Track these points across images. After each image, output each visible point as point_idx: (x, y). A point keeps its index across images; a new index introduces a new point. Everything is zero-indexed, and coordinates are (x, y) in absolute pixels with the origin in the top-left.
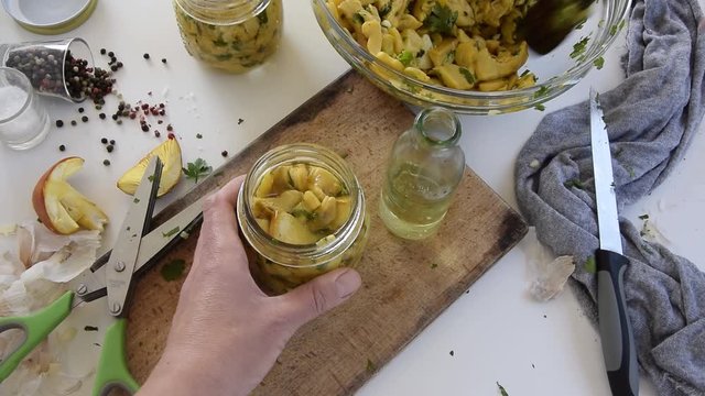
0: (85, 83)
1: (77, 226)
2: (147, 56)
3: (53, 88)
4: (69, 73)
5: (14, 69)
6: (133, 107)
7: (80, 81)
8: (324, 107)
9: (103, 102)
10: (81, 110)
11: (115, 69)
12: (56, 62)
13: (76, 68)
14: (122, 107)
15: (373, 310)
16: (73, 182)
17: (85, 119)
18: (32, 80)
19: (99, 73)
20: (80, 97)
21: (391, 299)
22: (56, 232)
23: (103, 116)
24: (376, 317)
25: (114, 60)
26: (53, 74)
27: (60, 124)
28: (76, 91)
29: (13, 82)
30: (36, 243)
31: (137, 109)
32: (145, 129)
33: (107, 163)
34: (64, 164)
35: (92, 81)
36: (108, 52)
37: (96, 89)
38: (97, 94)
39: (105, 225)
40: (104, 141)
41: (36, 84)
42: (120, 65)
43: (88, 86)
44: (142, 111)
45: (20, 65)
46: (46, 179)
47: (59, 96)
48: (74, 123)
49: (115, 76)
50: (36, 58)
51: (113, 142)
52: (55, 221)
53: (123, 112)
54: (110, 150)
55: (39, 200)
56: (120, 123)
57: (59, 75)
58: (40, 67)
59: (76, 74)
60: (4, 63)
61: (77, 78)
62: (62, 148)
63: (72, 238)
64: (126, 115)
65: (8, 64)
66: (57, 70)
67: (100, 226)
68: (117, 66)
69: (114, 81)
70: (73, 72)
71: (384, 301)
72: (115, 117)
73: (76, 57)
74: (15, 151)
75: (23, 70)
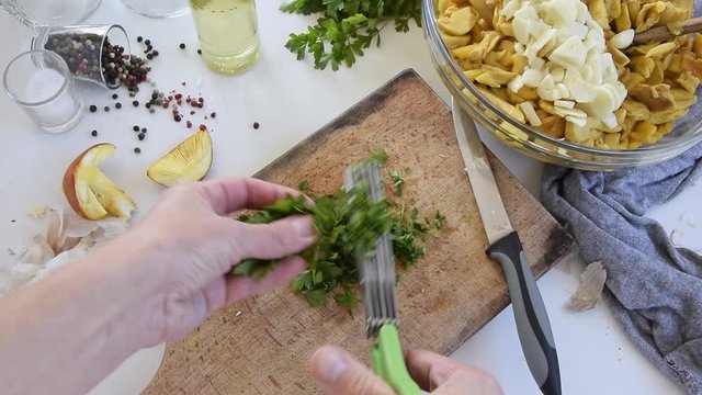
0: (120, 70)
1: (105, 212)
2: (182, 46)
3: (88, 73)
4: (106, 59)
5: (52, 52)
6: (167, 96)
7: (116, 68)
8: (373, 111)
9: (138, 90)
10: (115, 97)
11: (150, 57)
12: (93, 47)
13: (113, 55)
14: (155, 96)
15: (416, 319)
16: (104, 168)
17: (118, 106)
18: (68, 64)
19: (135, 61)
20: (114, 83)
21: (434, 308)
22: (85, 217)
23: (136, 104)
24: (418, 326)
25: (150, 48)
26: (90, 59)
27: (93, 109)
28: (111, 77)
29: (51, 64)
30: (64, 228)
31: (170, 98)
32: (177, 119)
33: (137, 150)
34: (95, 150)
35: (127, 68)
36: (144, 40)
37: (131, 76)
38: (132, 81)
39: (132, 213)
40: (136, 129)
41: (73, 68)
42: (156, 54)
43: (123, 72)
44: (175, 101)
45: (58, 48)
46: (77, 162)
47: (94, 81)
48: (107, 109)
49: (149, 64)
50: (74, 42)
51: (144, 130)
52: (84, 206)
53: (155, 100)
54: (141, 137)
55: (69, 184)
56: (152, 111)
57: (96, 61)
58: (78, 51)
59: (112, 60)
60: (43, 46)
61: (113, 65)
62: (94, 133)
63: (100, 223)
64: (159, 104)
65: (47, 47)
66: (94, 56)
67: (128, 214)
68: (152, 55)
69: (149, 69)
70: (110, 58)
71: (427, 311)
72: (148, 106)
73: (113, 43)
74: (48, 133)
75: (61, 54)
